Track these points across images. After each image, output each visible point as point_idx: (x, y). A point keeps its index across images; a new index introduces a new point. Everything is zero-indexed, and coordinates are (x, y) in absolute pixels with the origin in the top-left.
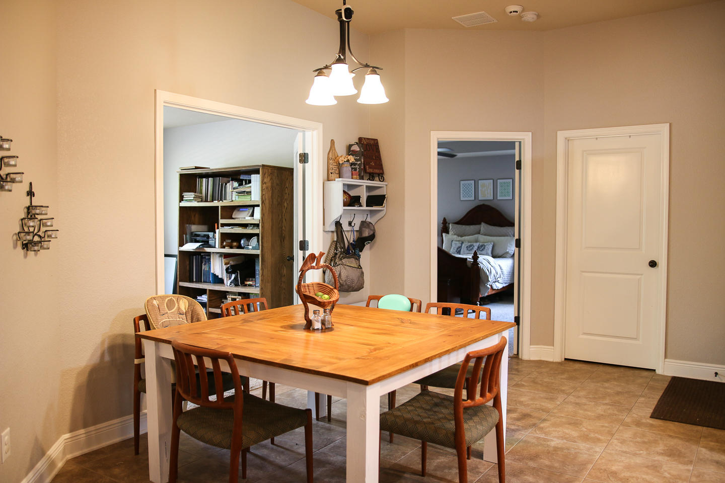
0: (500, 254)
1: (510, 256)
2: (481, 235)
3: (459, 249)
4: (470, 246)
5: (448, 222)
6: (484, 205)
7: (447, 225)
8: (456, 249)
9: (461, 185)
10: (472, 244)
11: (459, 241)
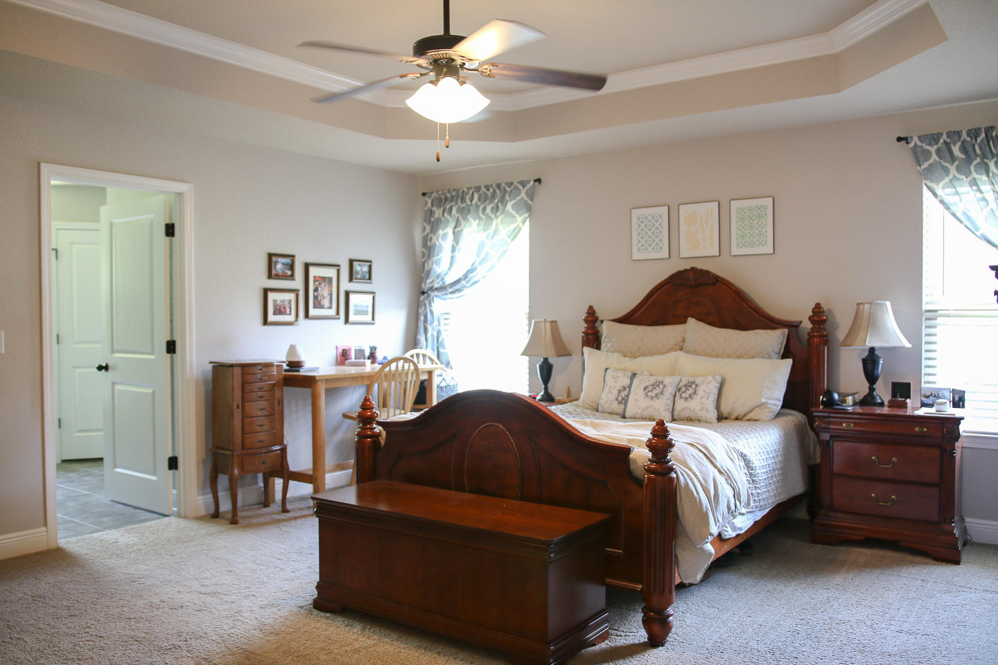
0: (740, 411)
1: (772, 415)
2: (686, 352)
3: (623, 394)
4: (655, 385)
5: (600, 318)
6: (693, 269)
7: (597, 324)
8: (615, 392)
9: (634, 220)
10: (660, 379)
11: (624, 370)
